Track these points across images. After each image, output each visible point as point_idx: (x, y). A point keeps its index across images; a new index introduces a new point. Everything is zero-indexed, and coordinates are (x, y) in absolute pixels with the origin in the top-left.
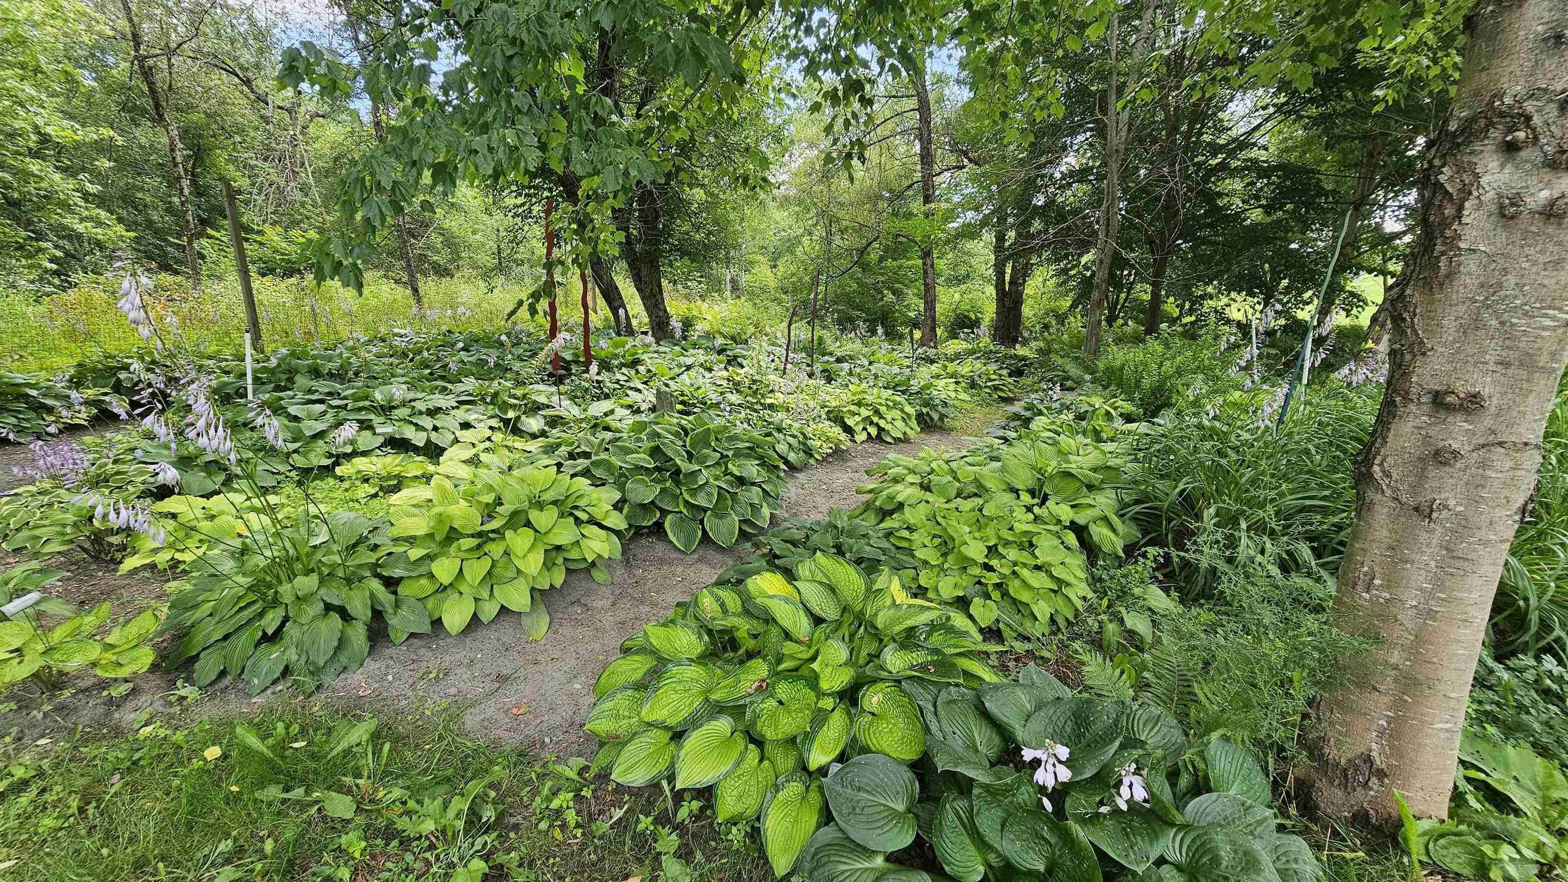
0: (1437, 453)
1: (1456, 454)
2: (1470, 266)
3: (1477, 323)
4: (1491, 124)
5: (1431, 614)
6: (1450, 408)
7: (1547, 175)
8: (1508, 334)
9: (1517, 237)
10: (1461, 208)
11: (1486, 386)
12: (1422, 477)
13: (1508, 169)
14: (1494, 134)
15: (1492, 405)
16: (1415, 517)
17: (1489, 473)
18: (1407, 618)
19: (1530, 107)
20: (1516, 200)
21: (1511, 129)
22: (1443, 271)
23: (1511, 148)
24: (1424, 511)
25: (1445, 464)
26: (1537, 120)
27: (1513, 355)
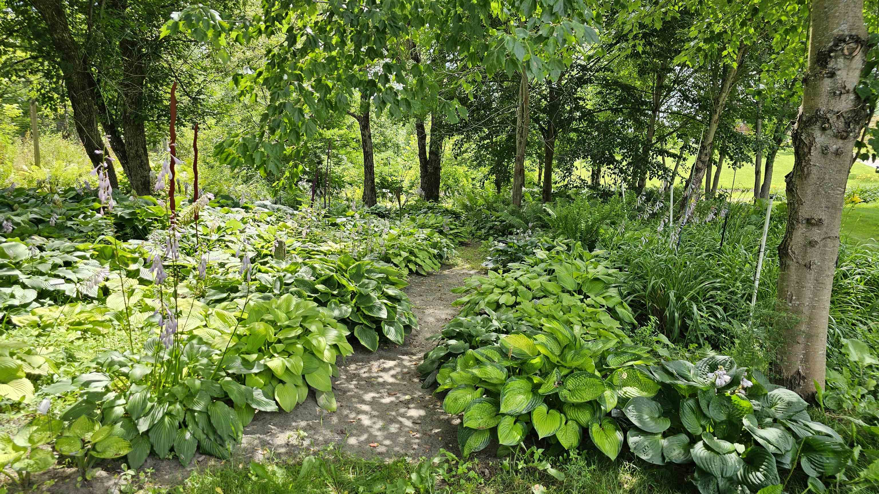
0: (810, 242)
1: (816, 242)
2: (814, 170)
3: (818, 193)
4: (817, 120)
5: (814, 307)
6: (813, 225)
7: (835, 140)
8: (828, 197)
9: (828, 161)
10: (810, 150)
11: (823, 215)
12: (806, 252)
13: (823, 136)
14: (818, 124)
15: (825, 222)
16: (805, 269)
17: (827, 249)
18: (806, 310)
19: (828, 116)
20: (827, 148)
21: (824, 123)
22: (806, 172)
23: (824, 129)
24: (808, 266)
25: (813, 246)
26: (831, 121)
27: (830, 204)
